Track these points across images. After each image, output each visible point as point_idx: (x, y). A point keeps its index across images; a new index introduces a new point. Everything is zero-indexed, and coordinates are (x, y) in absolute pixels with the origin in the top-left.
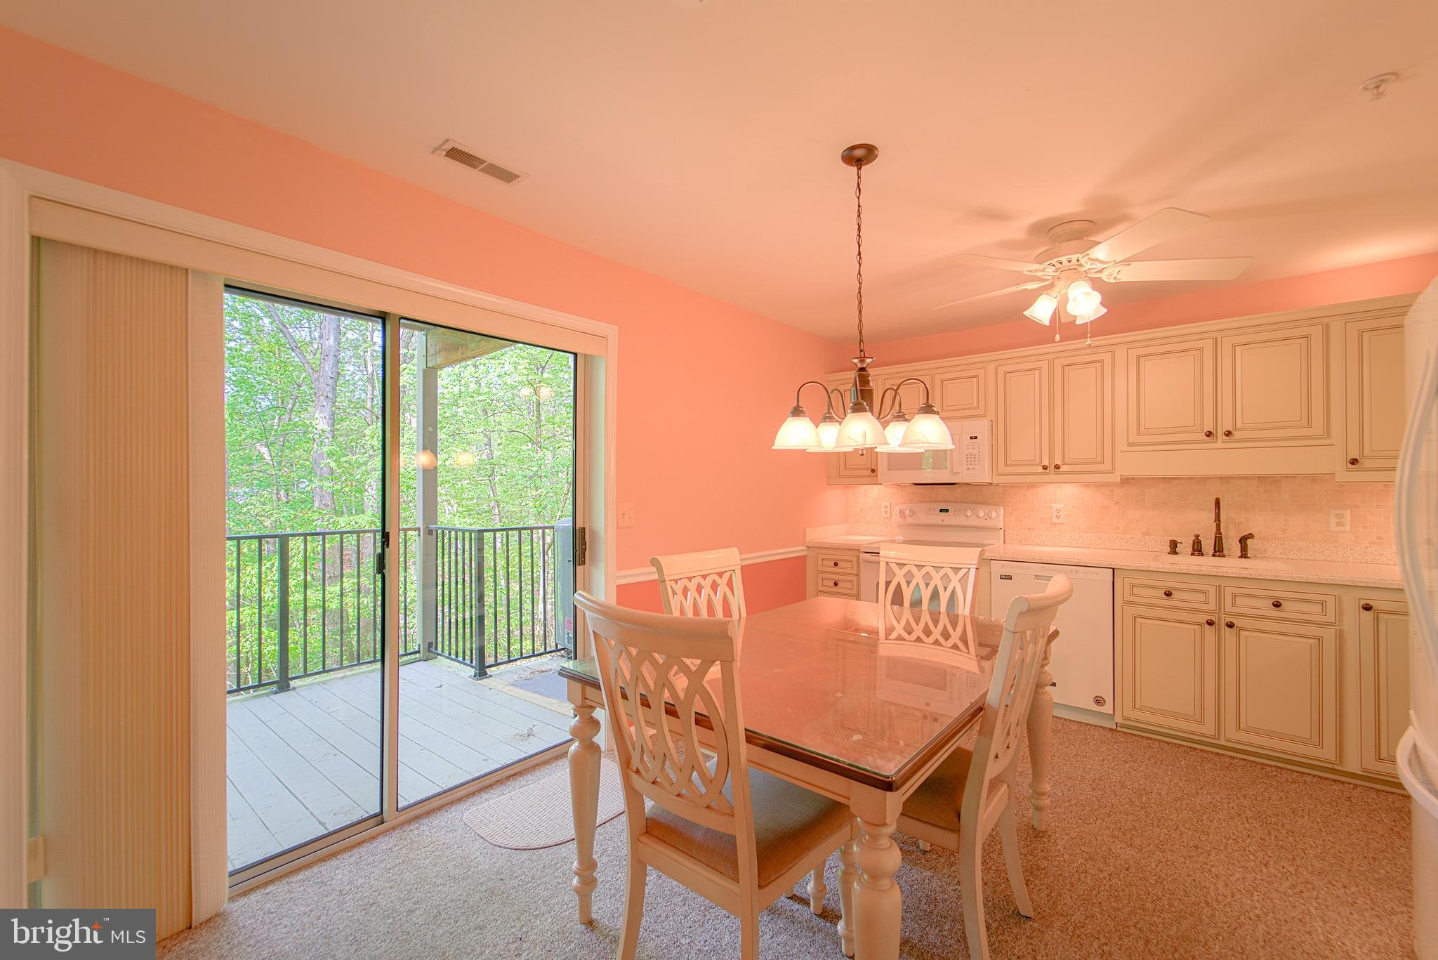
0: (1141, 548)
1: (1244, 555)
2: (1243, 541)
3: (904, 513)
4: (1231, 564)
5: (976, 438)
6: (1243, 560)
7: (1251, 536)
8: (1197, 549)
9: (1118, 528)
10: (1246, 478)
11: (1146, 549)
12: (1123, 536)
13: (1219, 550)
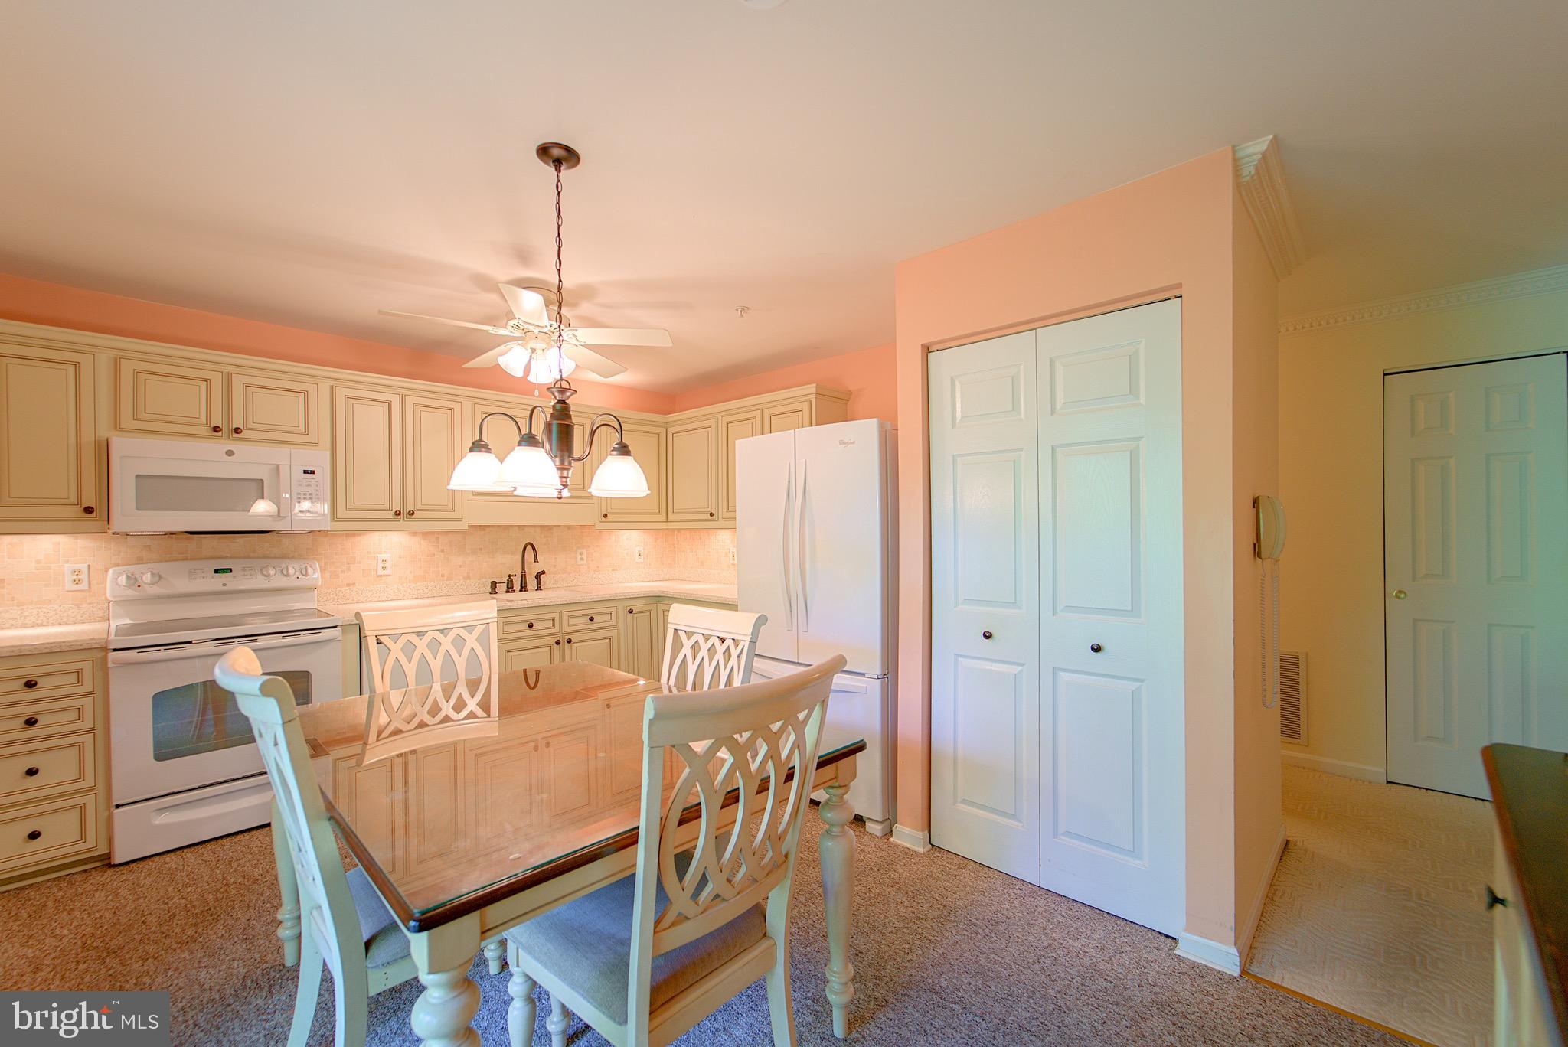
0: (463, 593)
1: (539, 588)
2: (538, 577)
3: (136, 579)
4: (531, 597)
5: (313, 472)
6: (539, 591)
7: (543, 573)
8: (510, 588)
9: (443, 576)
10: (533, 526)
11: (467, 593)
12: (448, 583)
13: (523, 587)
